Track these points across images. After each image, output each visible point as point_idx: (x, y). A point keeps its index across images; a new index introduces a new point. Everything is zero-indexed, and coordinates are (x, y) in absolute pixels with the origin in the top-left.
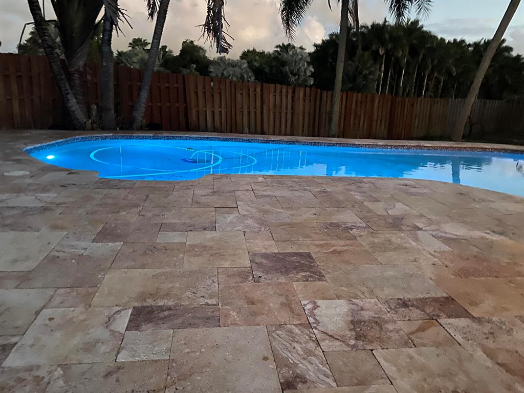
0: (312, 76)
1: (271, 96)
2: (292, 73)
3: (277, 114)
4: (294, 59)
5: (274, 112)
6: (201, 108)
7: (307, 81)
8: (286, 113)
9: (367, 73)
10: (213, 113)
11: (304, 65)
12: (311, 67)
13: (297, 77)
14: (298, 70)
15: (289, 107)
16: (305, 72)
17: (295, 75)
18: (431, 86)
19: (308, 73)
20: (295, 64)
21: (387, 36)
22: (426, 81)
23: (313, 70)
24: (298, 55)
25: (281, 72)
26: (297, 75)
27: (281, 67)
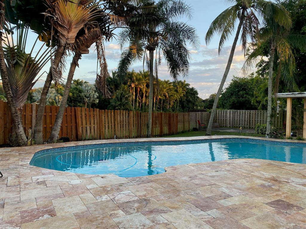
0: (97, 98)
1: (119, 116)
2: (86, 96)
3: (122, 125)
4: (86, 89)
5: (120, 125)
6: (84, 125)
7: (95, 101)
8: (126, 124)
9: (127, 96)
10: (90, 128)
11: (93, 92)
12: (97, 93)
13: (89, 98)
14: (89, 95)
15: (127, 121)
16: (94, 96)
17: (88, 98)
18: (158, 103)
19: (95, 97)
20: (87, 92)
21: (135, 78)
22: (155, 100)
23: (98, 95)
24: (88, 87)
25: (80, 96)
26: (88, 97)
27: (80, 93)
